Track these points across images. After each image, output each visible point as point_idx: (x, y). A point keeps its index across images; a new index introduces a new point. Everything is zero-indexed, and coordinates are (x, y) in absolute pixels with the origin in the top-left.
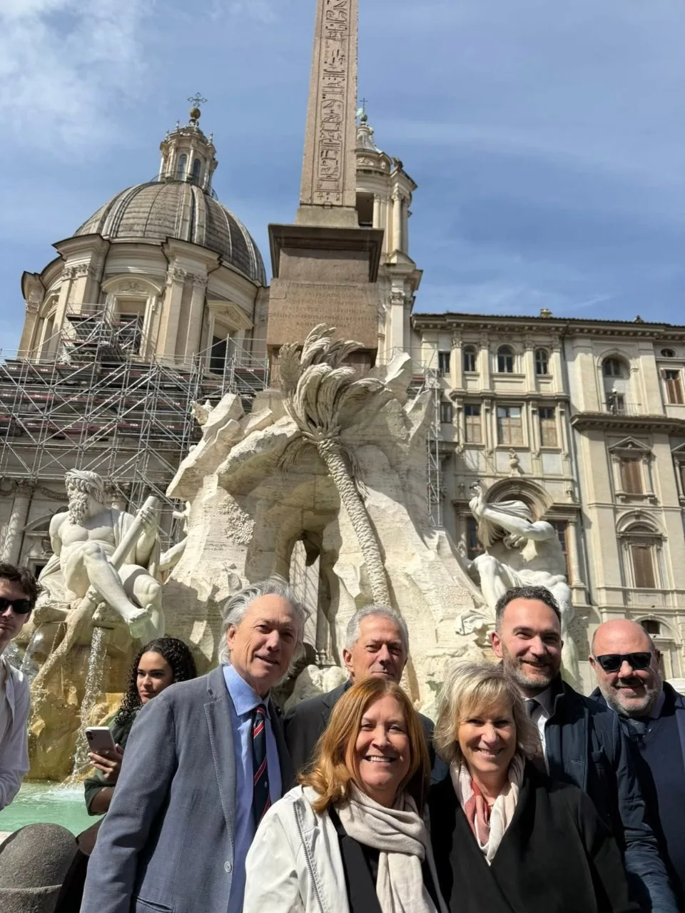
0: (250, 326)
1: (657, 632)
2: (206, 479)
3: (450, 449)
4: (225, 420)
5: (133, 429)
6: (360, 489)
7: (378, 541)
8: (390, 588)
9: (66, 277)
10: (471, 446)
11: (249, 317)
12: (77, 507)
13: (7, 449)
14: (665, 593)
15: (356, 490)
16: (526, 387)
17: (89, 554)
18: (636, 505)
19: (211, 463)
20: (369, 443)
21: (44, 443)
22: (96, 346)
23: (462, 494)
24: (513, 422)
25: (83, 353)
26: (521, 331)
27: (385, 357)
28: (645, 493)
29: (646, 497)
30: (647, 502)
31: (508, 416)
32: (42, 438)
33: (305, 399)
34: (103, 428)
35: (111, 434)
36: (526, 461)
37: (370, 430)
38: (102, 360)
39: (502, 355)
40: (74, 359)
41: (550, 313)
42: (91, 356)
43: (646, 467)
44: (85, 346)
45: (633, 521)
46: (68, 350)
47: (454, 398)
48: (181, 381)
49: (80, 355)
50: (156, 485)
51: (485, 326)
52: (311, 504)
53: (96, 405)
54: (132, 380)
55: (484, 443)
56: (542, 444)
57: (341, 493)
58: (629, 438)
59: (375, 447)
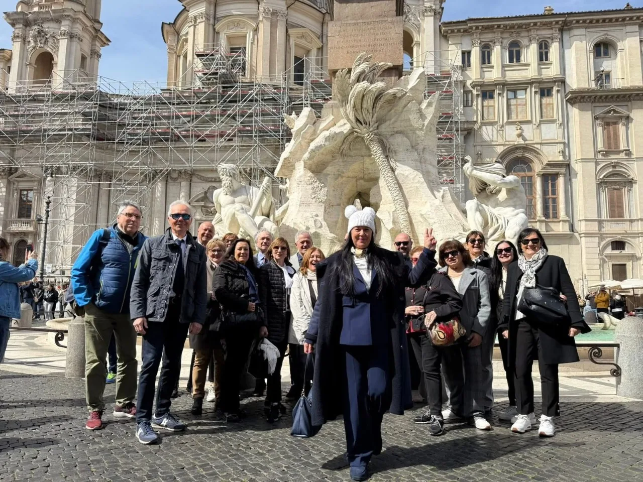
0: (321, 45)
1: (624, 249)
2: (297, 164)
3: (470, 126)
4: (305, 125)
5: (248, 131)
6: (392, 164)
7: (403, 196)
8: (411, 223)
9: (191, 24)
10: (487, 123)
11: (319, 38)
12: (227, 185)
13: (171, 150)
14: (631, 221)
15: (389, 165)
16: (531, 73)
17: (238, 211)
18: (614, 158)
19: (299, 153)
20: (397, 132)
21: (193, 144)
22: (217, 74)
23: (479, 160)
24: (519, 102)
25: (209, 80)
26: (527, 28)
27: (420, 60)
28: (622, 148)
29: (623, 151)
30: (622, 155)
31: (515, 97)
32: (192, 142)
33: (354, 107)
34: (228, 132)
35: (234, 136)
36: (528, 131)
37: (398, 124)
38: (222, 83)
39: (511, 49)
40: (204, 85)
41: (553, 10)
42: (215, 81)
43: (624, 128)
44: (210, 74)
45: (611, 170)
46: (200, 79)
47: (474, 87)
48: (275, 94)
49: (208, 82)
50: (266, 168)
51: (499, 26)
52: (361, 175)
53: (222, 116)
54: (243, 96)
55: (496, 120)
56: (542, 116)
57: (380, 167)
58: (613, 106)
59: (402, 135)
